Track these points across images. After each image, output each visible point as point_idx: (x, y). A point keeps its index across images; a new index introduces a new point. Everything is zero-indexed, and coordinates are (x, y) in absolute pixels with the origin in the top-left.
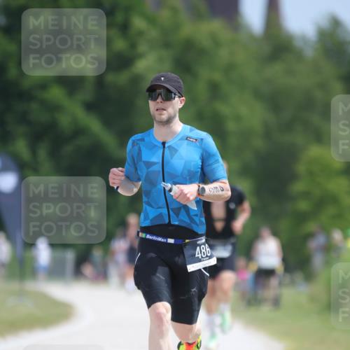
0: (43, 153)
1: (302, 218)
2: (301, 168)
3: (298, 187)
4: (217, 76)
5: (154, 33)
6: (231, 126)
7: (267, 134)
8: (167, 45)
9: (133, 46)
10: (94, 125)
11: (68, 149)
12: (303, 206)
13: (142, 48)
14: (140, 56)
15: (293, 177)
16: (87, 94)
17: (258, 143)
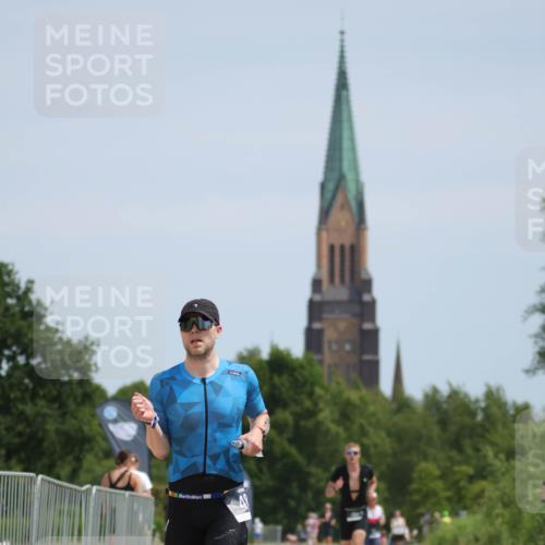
0: (265, 469)
1: (416, 505)
2: (415, 475)
3: (414, 486)
4: (363, 421)
5: (328, 397)
6: (372, 450)
7: (395, 455)
8: (335, 404)
9: (316, 404)
10: (293, 451)
11: (279, 466)
12: (416, 497)
13: (321, 405)
14: (321, 410)
15: (411, 481)
16: (289, 434)
17: (389, 460)
